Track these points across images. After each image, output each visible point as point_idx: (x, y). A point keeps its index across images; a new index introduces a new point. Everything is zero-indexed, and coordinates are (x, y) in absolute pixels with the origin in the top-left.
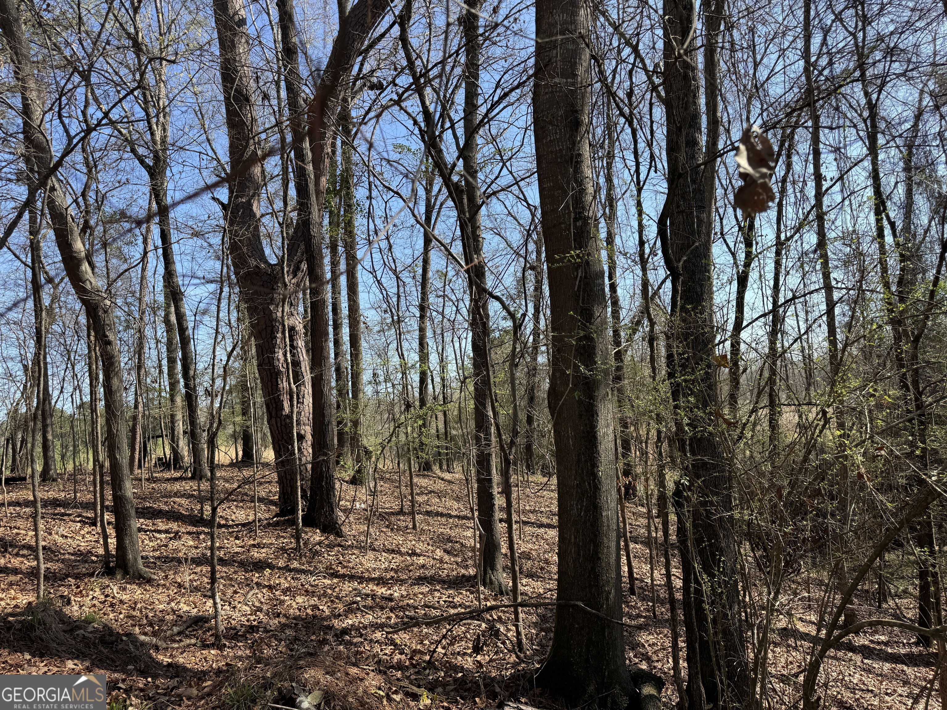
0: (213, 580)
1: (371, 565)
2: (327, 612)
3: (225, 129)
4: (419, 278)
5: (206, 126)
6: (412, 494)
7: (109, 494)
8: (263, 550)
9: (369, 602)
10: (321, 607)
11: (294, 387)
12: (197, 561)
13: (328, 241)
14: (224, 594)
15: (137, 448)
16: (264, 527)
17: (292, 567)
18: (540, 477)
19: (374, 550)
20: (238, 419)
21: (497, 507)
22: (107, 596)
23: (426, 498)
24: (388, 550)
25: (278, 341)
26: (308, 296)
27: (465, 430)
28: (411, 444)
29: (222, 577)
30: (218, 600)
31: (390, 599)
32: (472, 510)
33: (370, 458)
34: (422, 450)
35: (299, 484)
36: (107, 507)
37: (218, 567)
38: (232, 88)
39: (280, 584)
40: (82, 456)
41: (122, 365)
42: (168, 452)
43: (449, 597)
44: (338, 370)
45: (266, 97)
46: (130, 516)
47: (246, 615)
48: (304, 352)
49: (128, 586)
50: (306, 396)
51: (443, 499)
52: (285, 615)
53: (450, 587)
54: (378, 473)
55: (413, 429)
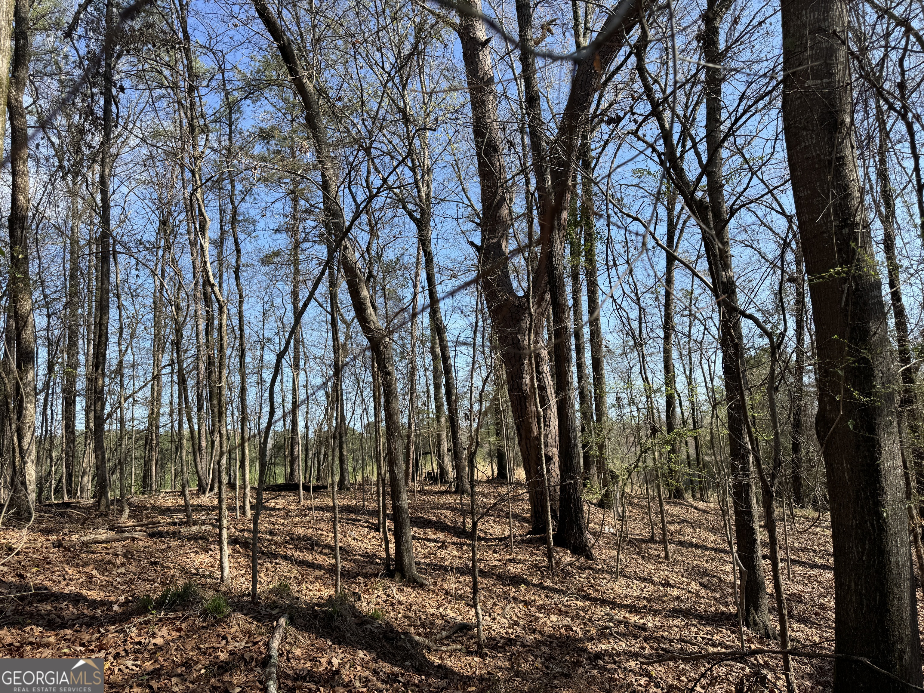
0: (475, 591)
1: (623, 591)
2: (580, 635)
3: (477, 179)
4: (662, 299)
5: (462, 178)
6: (663, 522)
7: (389, 503)
8: (518, 566)
9: (622, 628)
10: (574, 629)
11: (540, 410)
12: (462, 571)
13: (569, 269)
14: (485, 605)
15: (411, 463)
16: (519, 542)
17: (545, 584)
18: (811, 511)
19: (625, 576)
20: (493, 439)
21: (759, 542)
22: (388, 596)
23: (678, 527)
24: (640, 578)
25: (526, 368)
26: (552, 324)
27: (719, 458)
28: (660, 471)
29: (483, 589)
30: (480, 611)
31: (643, 628)
32: (730, 543)
33: (617, 482)
34: (672, 477)
35: (549, 504)
36: (388, 515)
37: (479, 579)
38: (483, 142)
39: (534, 600)
40: (369, 468)
41: (399, 390)
42: (435, 467)
43: (707, 634)
44: (582, 394)
45: (512, 145)
46: (406, 525)
47: (504, 628)
48: (549, 377)
49: (405, 589)
50: (552, 419)
51: (698, 530)
52: (540, 632)
53: (707, 624)
54: (626, 498)
55: (661, 454)
